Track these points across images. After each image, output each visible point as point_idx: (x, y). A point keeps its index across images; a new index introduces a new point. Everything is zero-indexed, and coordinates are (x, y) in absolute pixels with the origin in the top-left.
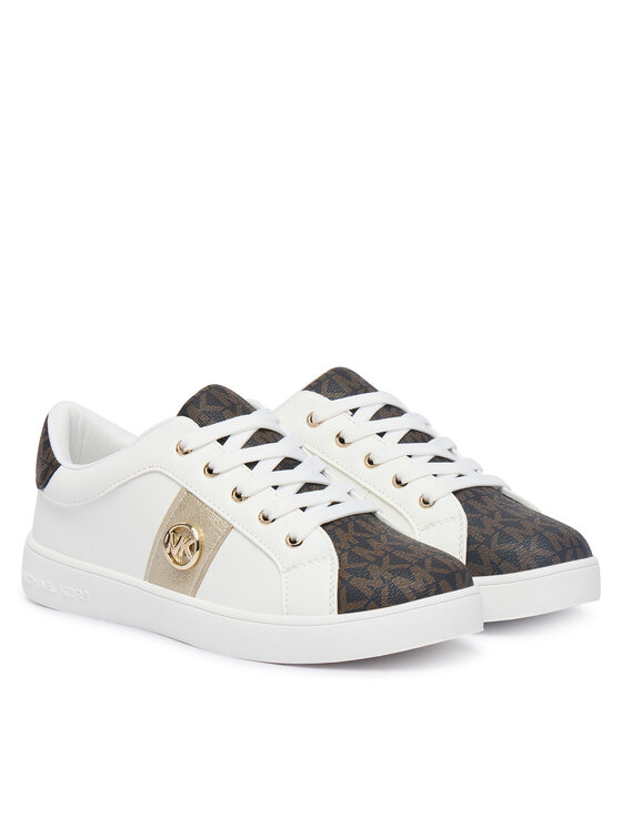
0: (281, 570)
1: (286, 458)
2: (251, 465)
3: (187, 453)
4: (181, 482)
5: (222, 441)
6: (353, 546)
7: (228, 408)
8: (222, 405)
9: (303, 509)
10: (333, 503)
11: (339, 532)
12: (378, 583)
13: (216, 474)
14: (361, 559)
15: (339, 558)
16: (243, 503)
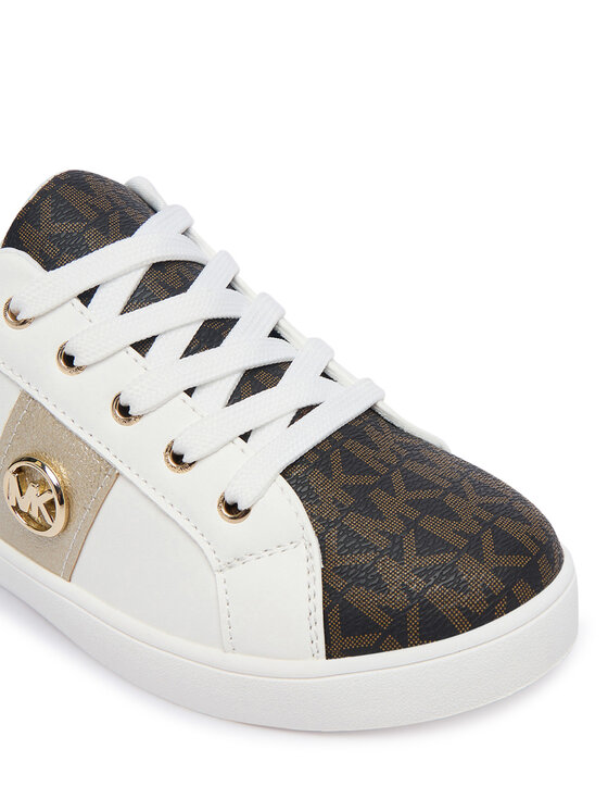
0: (216, 565)
1: (208, 322)
2: (143, 346)
3: (25, 322)
4: (18, 380)
5: (86, 297)
6: (344, 511)
7: (94, 224)
8: (82, 220)
9: (245, 437)
10: (301, 413)
11: (316, 479)
12: (398, 599)
13: (80, 368)
14: (364, 546)
15: (321, 541)
16: (135, 426)
